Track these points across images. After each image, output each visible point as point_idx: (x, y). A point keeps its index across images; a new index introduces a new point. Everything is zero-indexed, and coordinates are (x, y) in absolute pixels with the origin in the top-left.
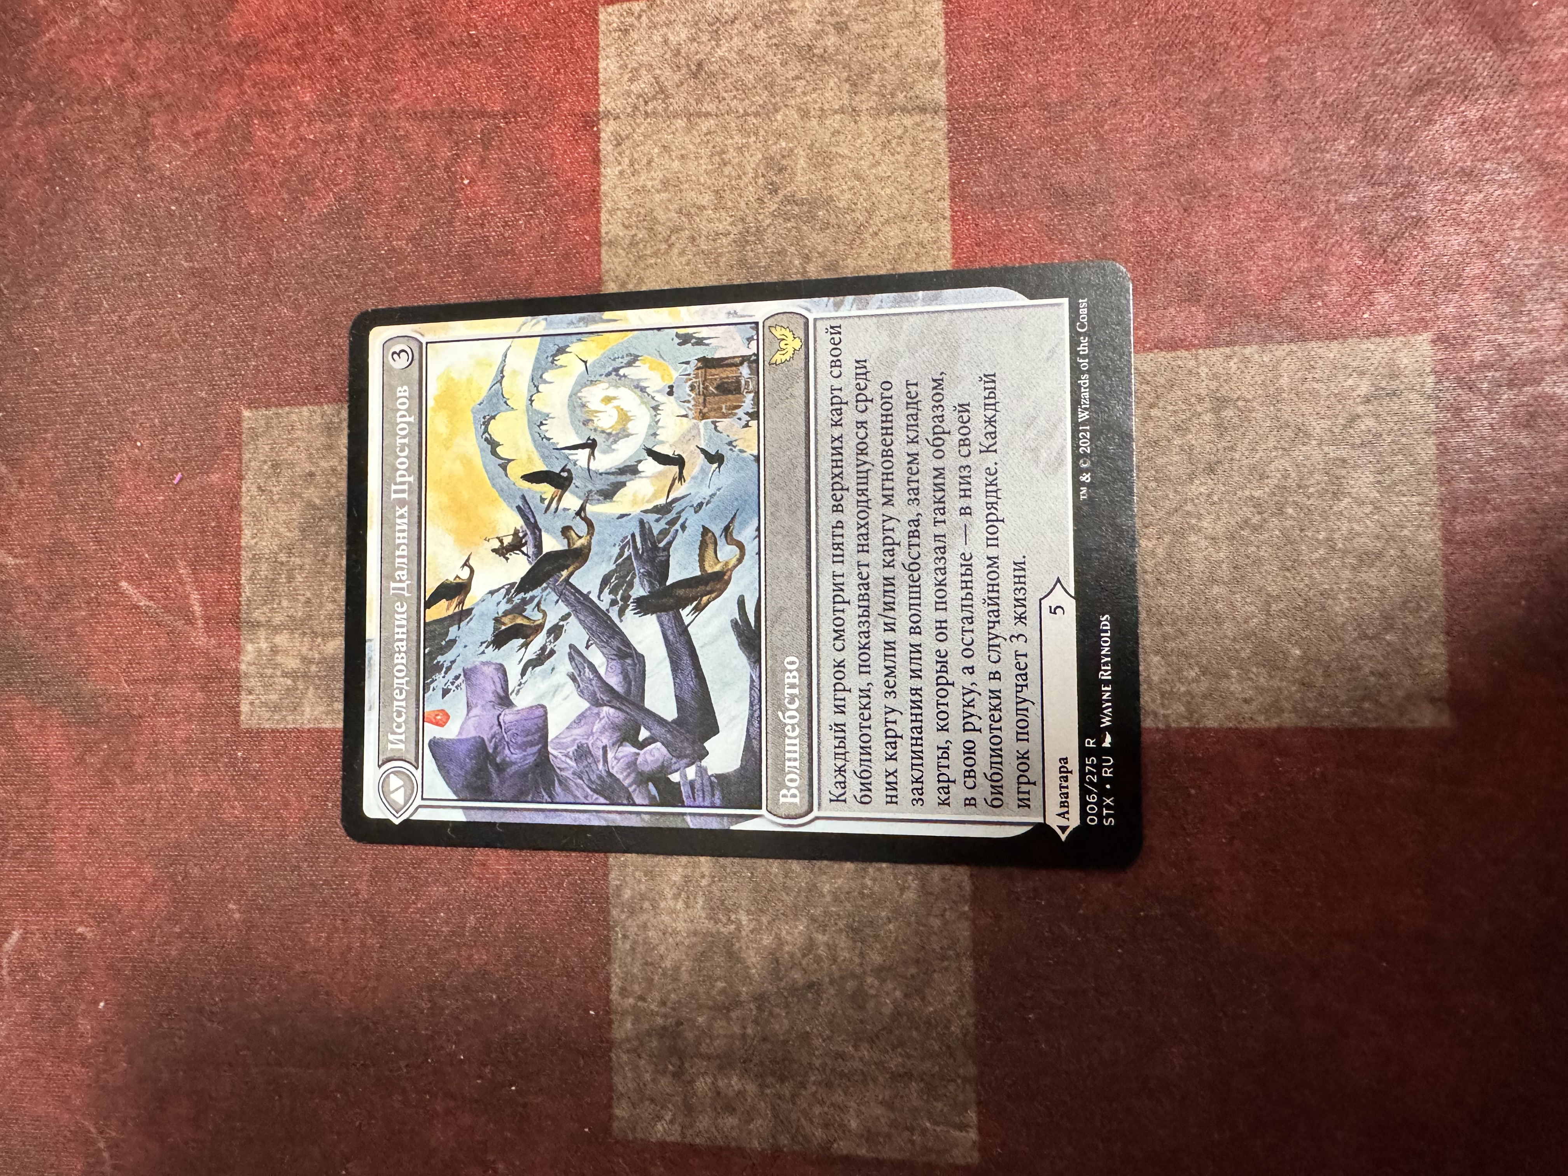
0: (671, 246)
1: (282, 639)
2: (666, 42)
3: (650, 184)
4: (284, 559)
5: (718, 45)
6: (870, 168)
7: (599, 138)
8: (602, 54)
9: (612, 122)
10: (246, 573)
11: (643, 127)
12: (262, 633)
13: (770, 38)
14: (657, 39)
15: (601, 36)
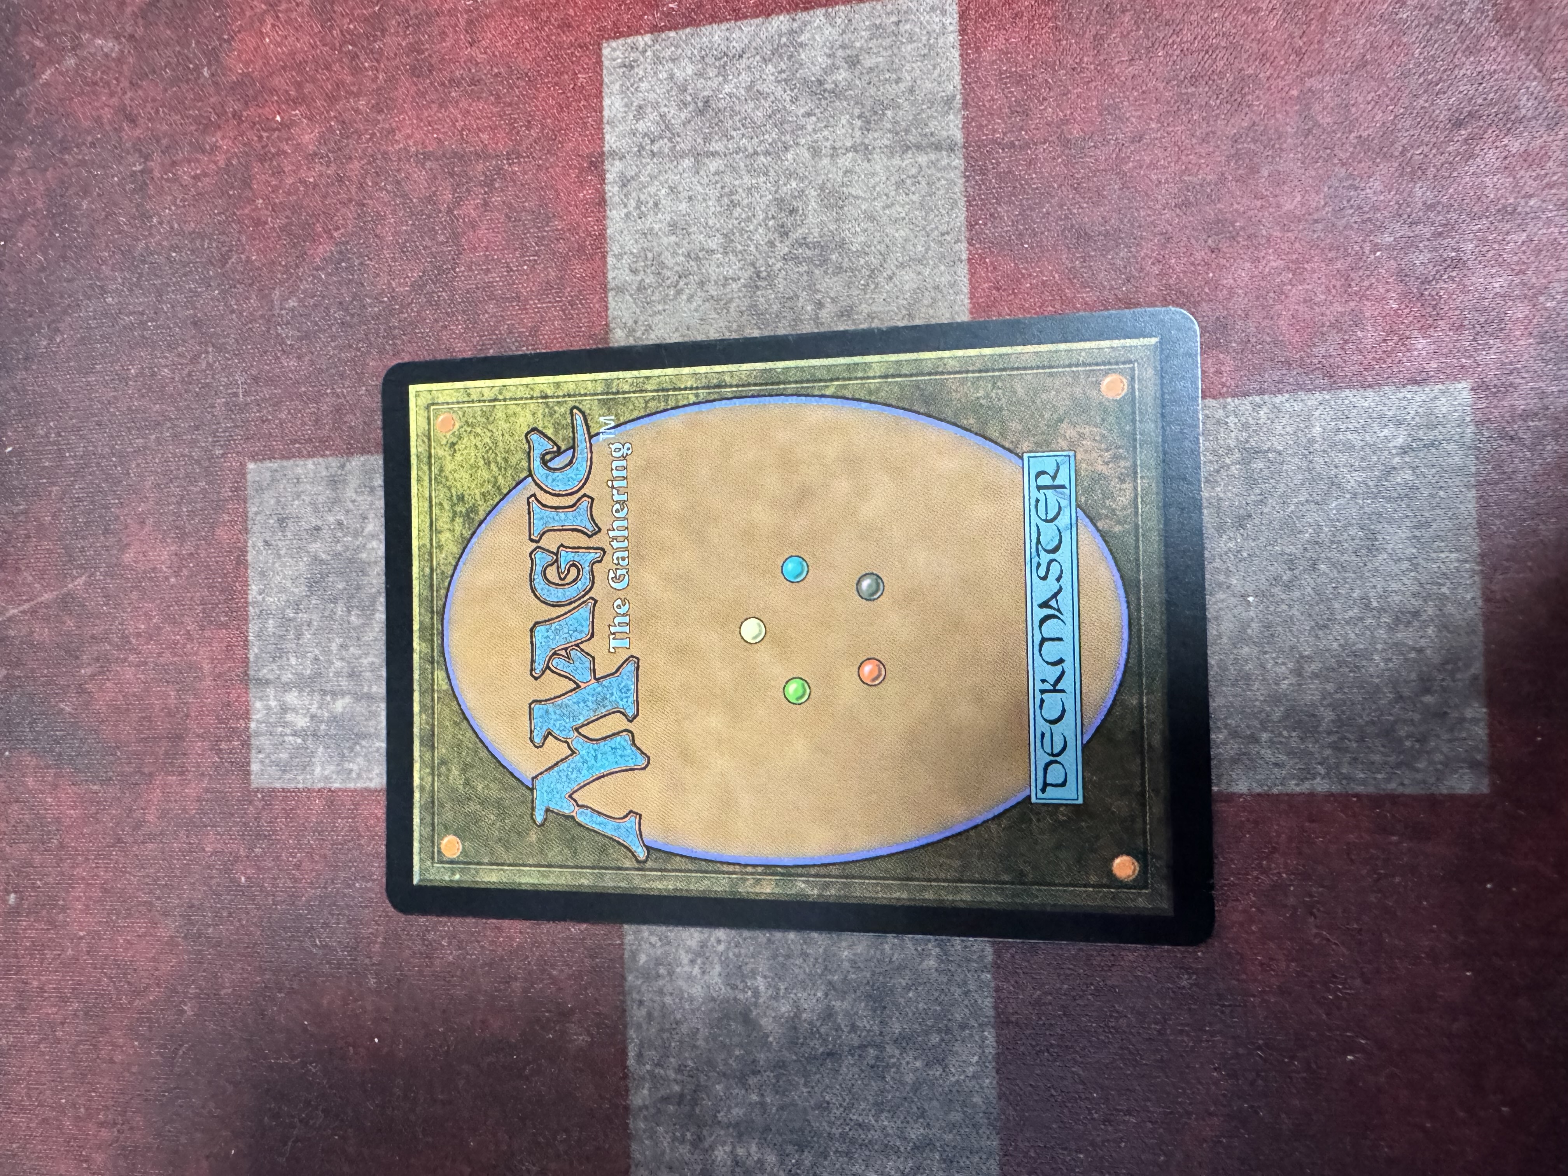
0: (679, 292)
1: (292, 698)
2: (671, 77)
3: (656, 227)
4: (292, 615)
5: (726, 80)
6: (884, 208)
7: (604, 180)
8: (606, 90)
9: (617, 163)
10: (253, 629)
11: (649, 167)
12: (271, 691)
13: (780, 73)
14: (663, 75)
15: (605, 71)
